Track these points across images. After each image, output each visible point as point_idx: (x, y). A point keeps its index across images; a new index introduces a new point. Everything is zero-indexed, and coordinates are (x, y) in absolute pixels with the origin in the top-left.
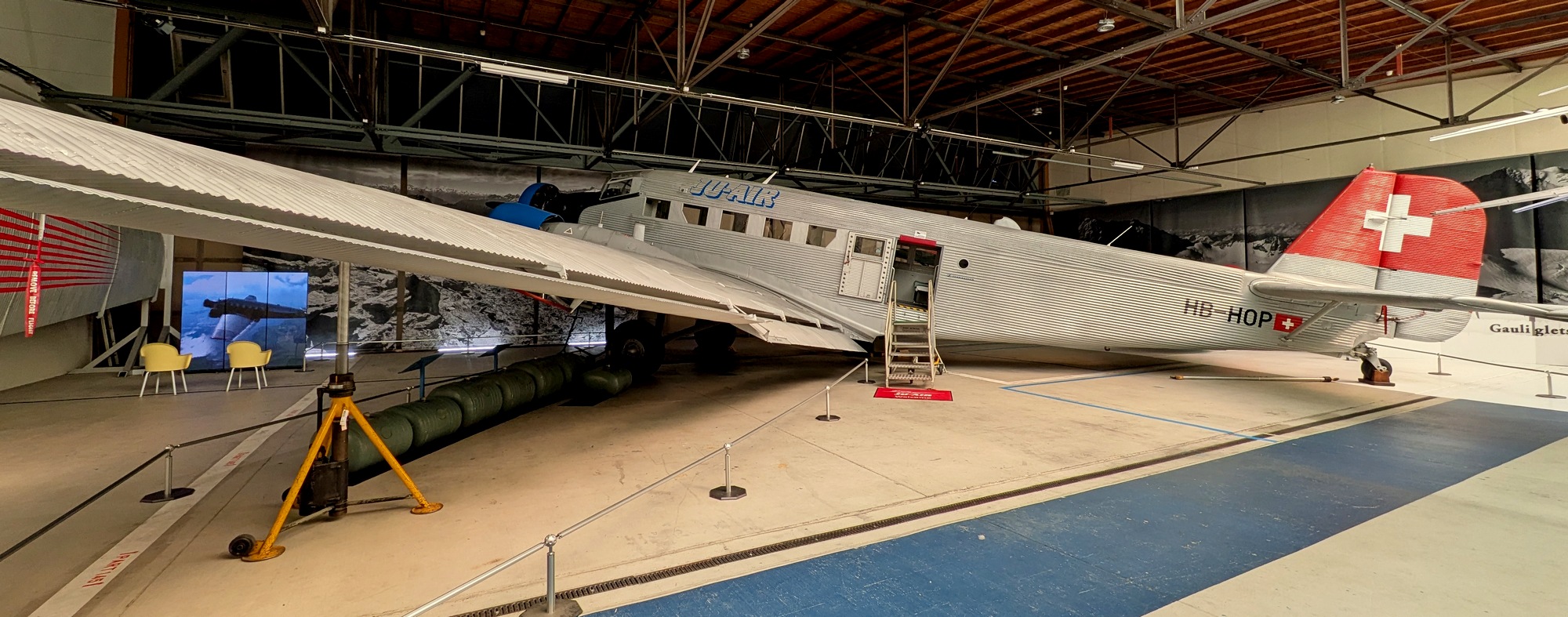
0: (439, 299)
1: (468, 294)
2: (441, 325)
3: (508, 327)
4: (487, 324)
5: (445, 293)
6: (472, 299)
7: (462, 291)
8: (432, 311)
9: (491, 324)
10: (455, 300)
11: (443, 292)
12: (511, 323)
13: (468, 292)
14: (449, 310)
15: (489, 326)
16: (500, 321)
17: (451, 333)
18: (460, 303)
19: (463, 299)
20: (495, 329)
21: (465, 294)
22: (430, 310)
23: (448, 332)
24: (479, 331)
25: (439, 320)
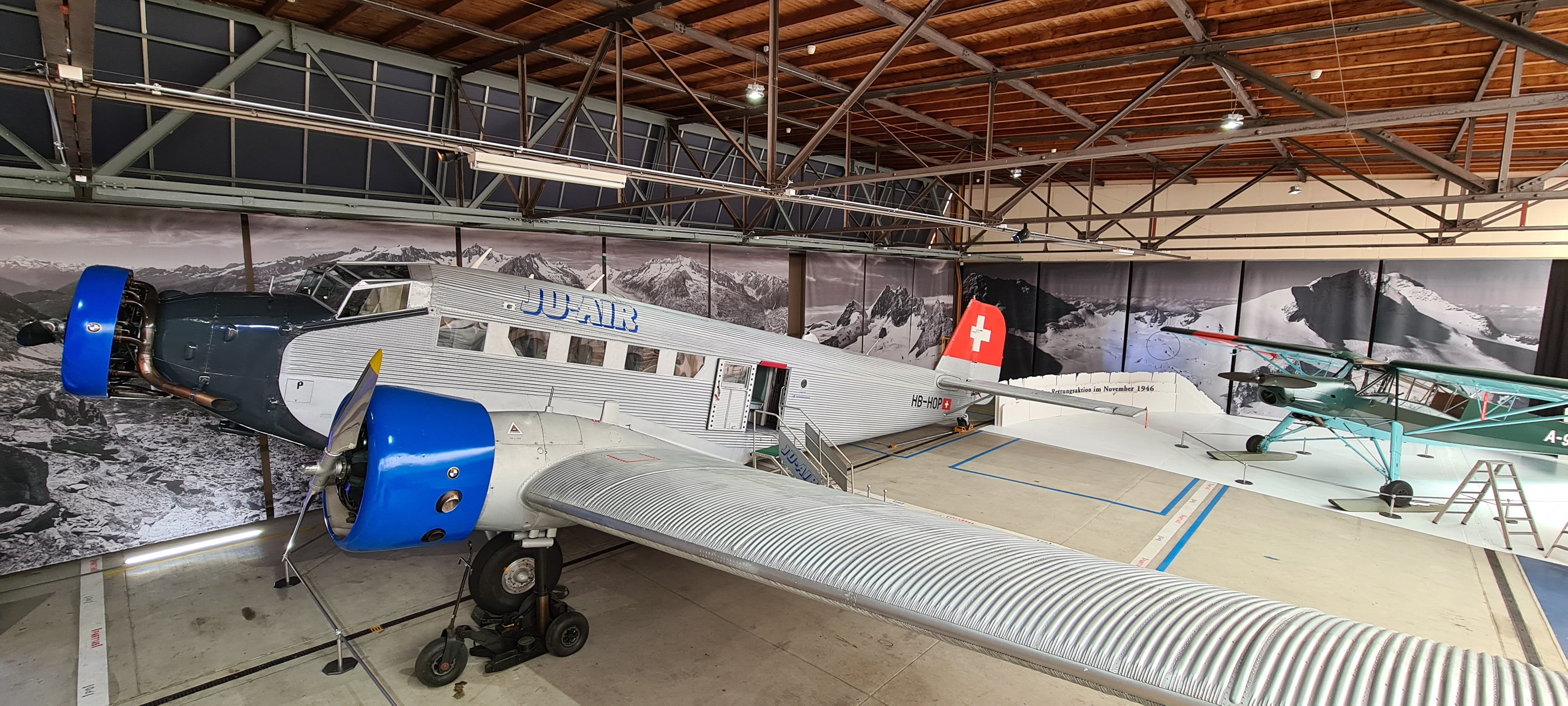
0: (47, 474)
1: (115, 456)
2: (57, 520)
3: (212, 499)
4: (166, 499)
5: (61, 459)
6: (126, 463)
7: (101, 450)
8: (31, 497)
9: (176, 500)
10: (87, 470)
11: (54, 462)
12: (216, 491)
13: (116, 451)
14: (74, 491)
15: (171, 503)
16: (194, 492)
17: (87, 530)
18: (99, 472)
19: (104, 466)
20: (185, 506)
21: (108, 456)
22: (27, 496)
23: (79, 529)
24: (150, 515)
25: (54, 512)
